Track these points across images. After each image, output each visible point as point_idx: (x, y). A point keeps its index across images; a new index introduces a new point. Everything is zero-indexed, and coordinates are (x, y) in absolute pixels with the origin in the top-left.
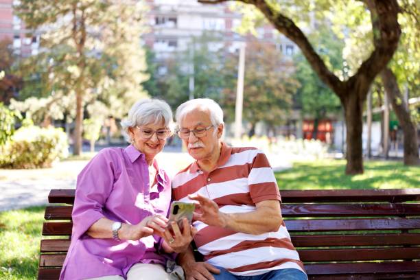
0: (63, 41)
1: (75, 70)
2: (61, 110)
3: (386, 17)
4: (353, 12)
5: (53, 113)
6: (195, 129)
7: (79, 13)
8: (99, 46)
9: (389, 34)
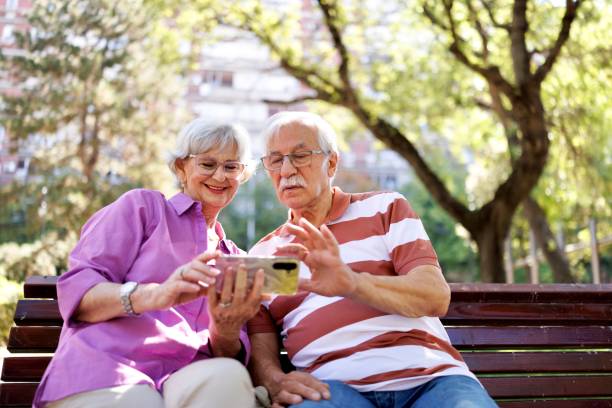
0: (65, 162)
1: (79, 200)
2: (53, 262)
3: (528, 123)
4: (478, 126)
5: (40, 267)
6: (294, 152)
7: (90, 121)
8: (118, 167)
9: (533, 144)
